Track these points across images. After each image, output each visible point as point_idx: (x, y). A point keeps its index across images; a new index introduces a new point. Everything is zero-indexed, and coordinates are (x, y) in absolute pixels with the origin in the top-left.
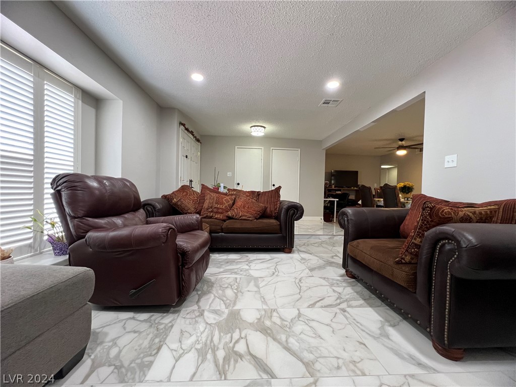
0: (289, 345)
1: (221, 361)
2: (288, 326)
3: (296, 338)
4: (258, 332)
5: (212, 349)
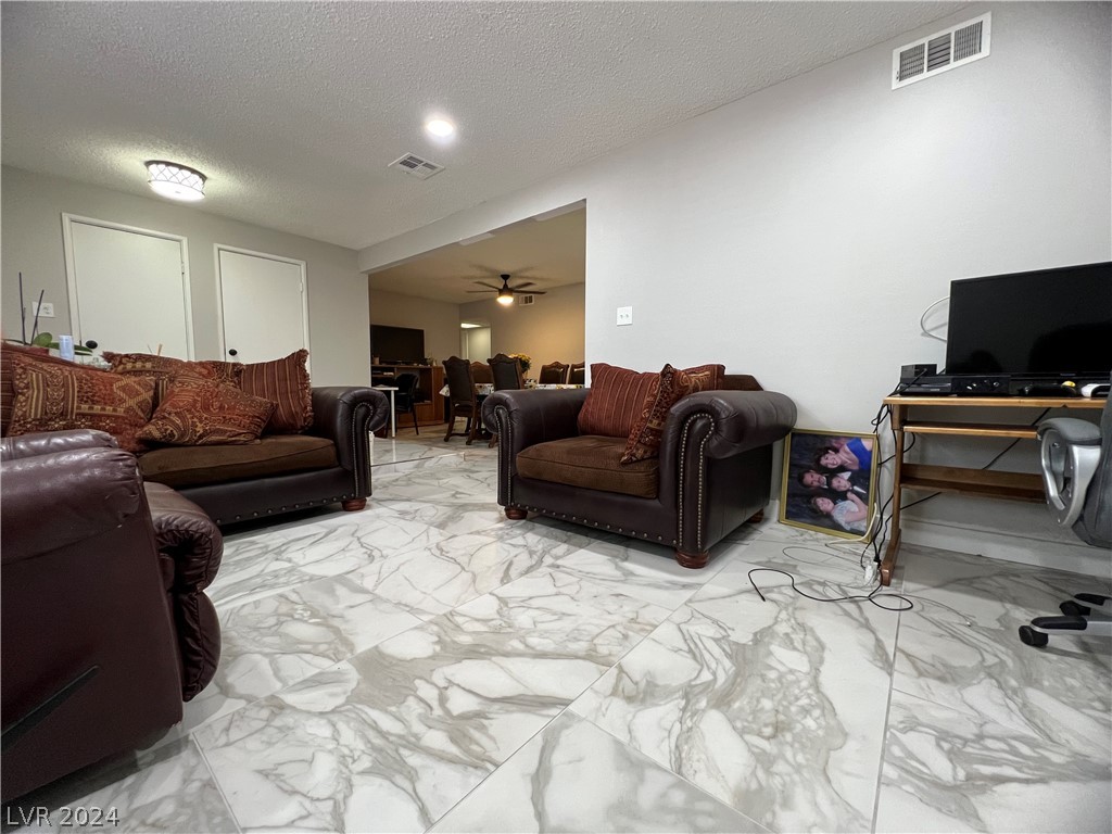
0: (538, 648)
1: (454, 750)
2: (504, 625)
3: (536, 634)
4: (464, 661)
5: (405, 747)
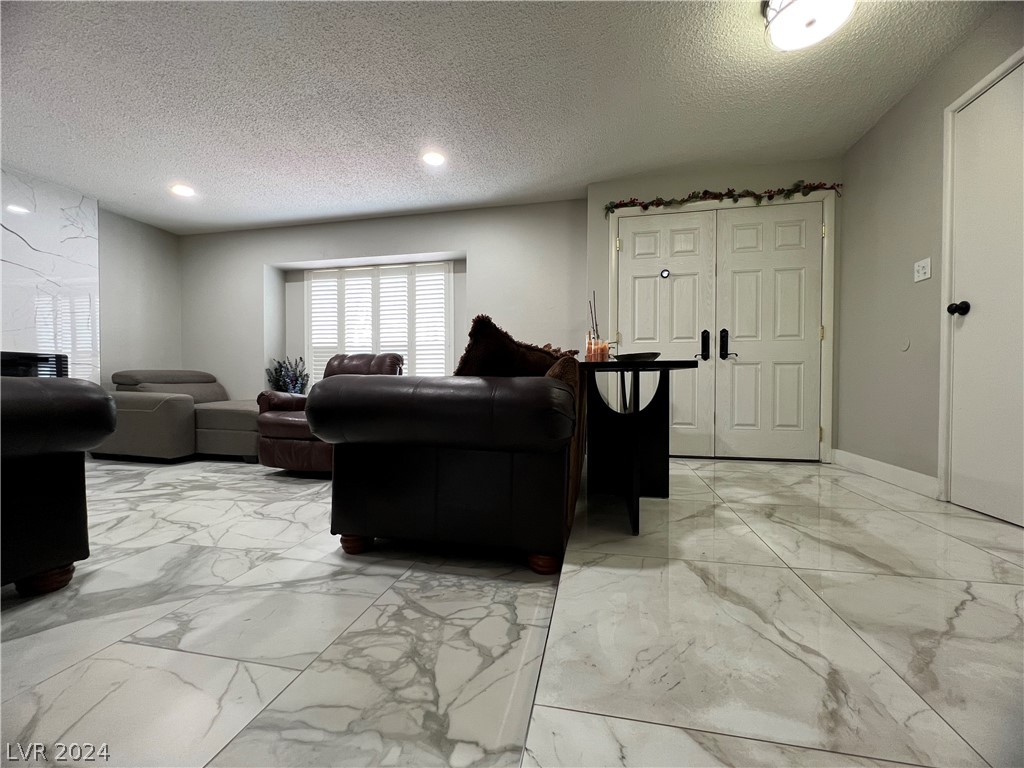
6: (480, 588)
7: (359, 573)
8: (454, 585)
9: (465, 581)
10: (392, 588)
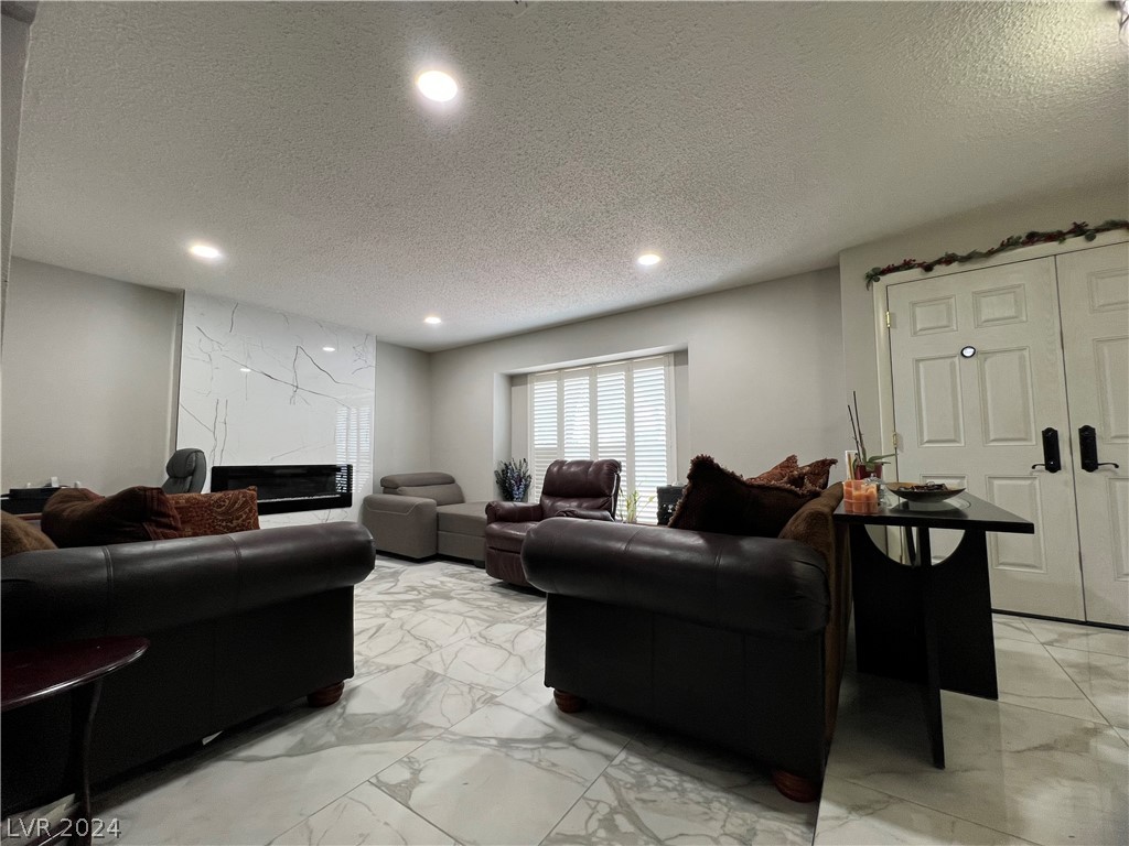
6: (708, 802)
7: (571, 742)
8: (674, 789)
9: (688, 785)
10: (605, 775)
